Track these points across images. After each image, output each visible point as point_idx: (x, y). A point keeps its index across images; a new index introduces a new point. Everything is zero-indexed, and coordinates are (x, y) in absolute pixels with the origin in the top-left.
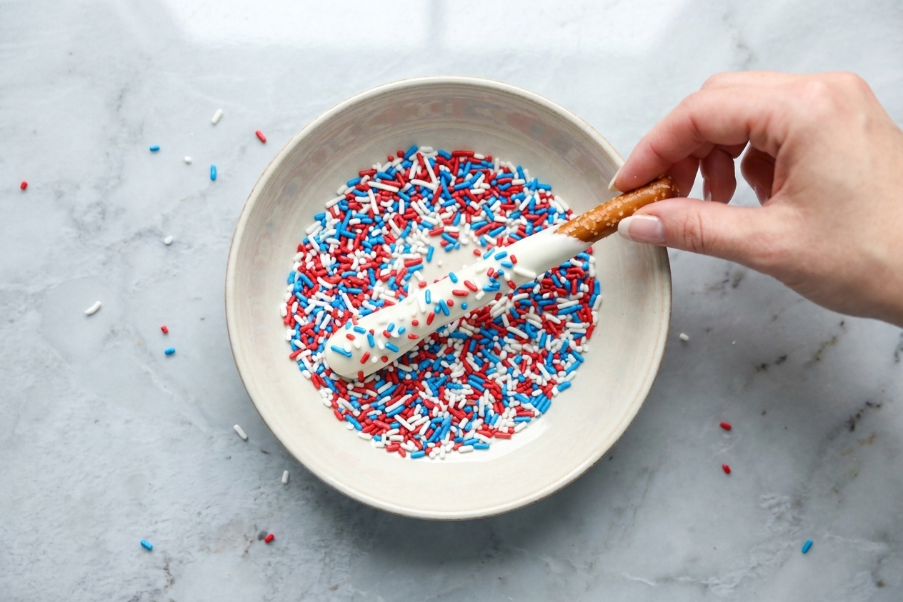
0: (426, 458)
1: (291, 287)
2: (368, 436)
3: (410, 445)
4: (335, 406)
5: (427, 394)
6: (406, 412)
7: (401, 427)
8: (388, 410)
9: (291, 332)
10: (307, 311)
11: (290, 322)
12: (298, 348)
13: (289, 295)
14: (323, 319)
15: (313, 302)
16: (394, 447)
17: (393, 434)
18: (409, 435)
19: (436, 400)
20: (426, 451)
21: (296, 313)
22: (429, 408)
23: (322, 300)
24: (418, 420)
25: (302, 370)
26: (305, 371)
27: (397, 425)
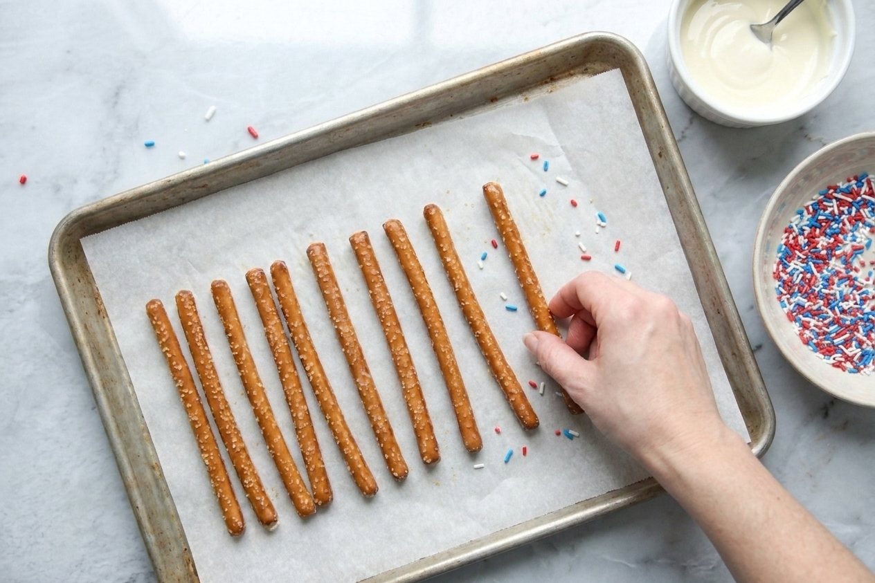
0: (859, 374)
1: (780, 255)
2: (822, 356)
3: (848, 365)
4: (801, 335)
5: (860, 335)
6: (847, 343)
7: (843, 353)
8: (835, 341)
9: (777, 283)
10: (789, 270)
11: (778, 278)
12: (782, 293)
13: (778, 260)
14: (798, 276)
15: (792, 265)
16: (838, 365)
17: (838, 356)
18: (849, 359)
19: (865, 339)
20: (858, 370)
21: (782, 271)
22: (860, 343)
23: (797, 265)
24: (853, 350)
25: (783, 307)
26: (784, 309)
27: (840, 351)
